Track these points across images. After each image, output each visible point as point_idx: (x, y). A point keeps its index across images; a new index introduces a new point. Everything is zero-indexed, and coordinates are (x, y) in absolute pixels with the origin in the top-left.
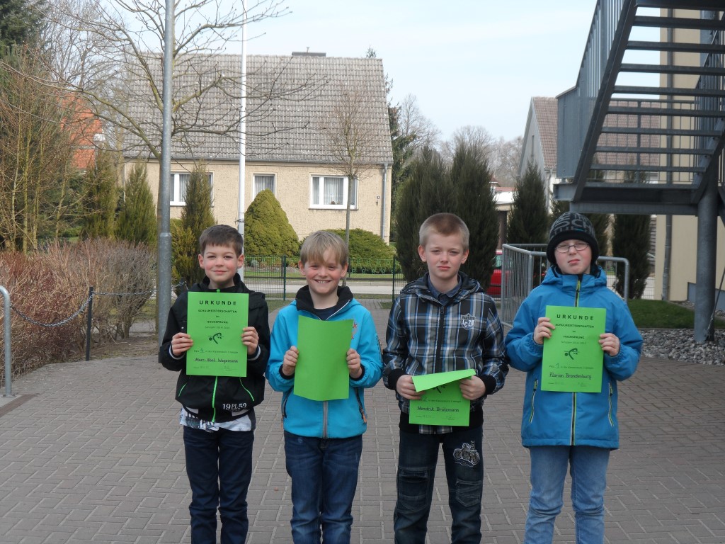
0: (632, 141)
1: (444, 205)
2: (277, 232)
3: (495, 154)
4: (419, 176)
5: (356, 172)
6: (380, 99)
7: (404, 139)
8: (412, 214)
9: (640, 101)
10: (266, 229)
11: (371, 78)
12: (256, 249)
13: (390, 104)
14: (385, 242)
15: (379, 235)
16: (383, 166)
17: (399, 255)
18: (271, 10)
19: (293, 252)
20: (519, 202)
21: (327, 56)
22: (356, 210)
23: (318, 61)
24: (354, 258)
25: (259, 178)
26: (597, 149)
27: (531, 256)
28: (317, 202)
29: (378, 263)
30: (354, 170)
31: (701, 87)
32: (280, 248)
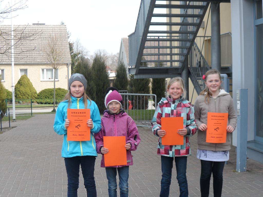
2: (29, 90)
3: (110, 59)
5: (57, 67)
9: (159, 37)
10: (25, 89)
12: (21, 97)
13: (70, 42)
15: (67, 90)
16: (67, 64)
18: (21, 7)
19: (35, 98)
20: (117, 76)
22: (58, 81)
23: (42, 26)
24: (58, 99)
25: (21, 70)
26: (143, 55)
28: (43, 78)
30: (56, 66)
31: (181, 30)
32: (30, 96)
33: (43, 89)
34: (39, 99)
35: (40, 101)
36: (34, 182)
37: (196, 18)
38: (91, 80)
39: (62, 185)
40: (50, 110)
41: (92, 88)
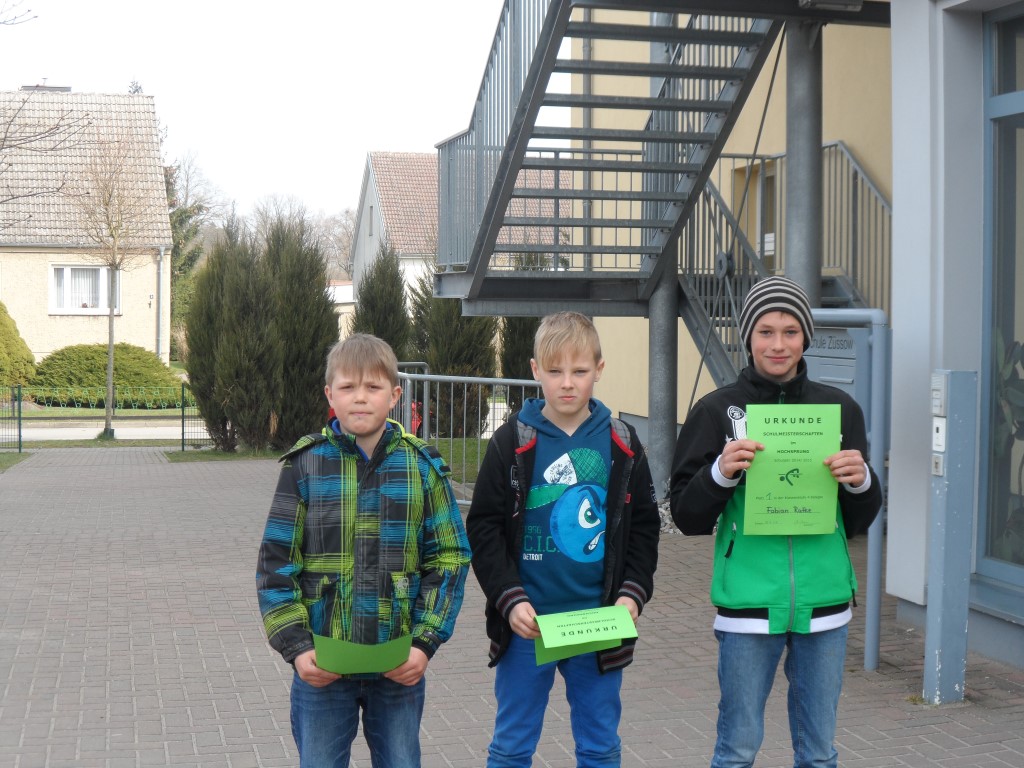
0: (547, 208)
1: (261, 306)
2: (3, 350)
4: (220, 265)
5: (122, 260)
6: (152, 153)
7: (185, 212)
8: (210, 320)
9: (557, 152)
11: (139, 123)
13: (164, 161)
14: (163, 361)
15: (154, 351)
17: (191, 381)
19: (28, 380)
21: (73, 91)
22: (121, 316)
23: (60, 98)
26: (504, 222)
27: (409, 382)
28: (60, 304)
29: (156, 394)
30: (119, 256)
31: (654, 127)
32: (8, 373)
33: (60, 347)
34: (42, 385)
35: (48, 394)
36: (108, 740)
37: (723, 83)
38: (267, 315)
39: (228, 755)
40: (93, 431)
41: (270, 348)
